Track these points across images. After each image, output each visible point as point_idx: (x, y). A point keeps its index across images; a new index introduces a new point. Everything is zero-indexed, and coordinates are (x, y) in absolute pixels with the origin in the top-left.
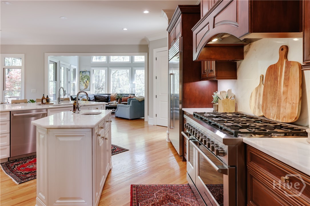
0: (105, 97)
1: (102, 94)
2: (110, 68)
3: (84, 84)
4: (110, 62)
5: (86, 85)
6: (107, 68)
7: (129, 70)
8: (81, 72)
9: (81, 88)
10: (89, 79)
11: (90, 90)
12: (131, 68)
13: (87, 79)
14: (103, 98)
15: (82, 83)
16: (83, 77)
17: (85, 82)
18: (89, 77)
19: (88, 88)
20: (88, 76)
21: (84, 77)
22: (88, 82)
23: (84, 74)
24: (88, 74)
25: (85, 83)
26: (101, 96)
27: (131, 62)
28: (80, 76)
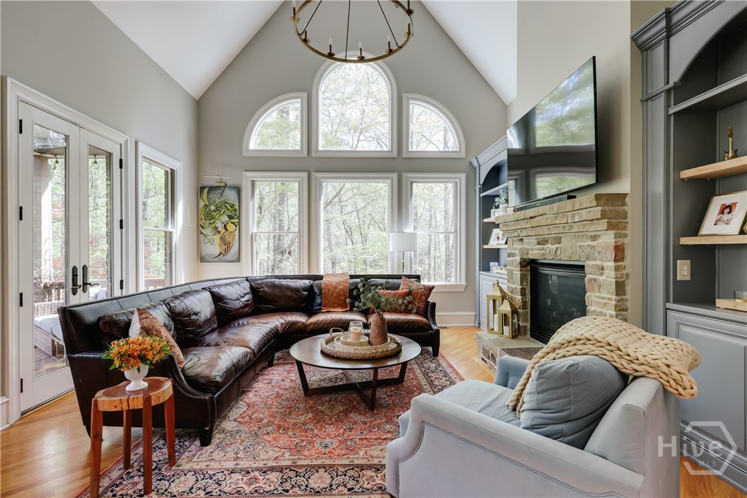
0: (296, 290)
1: (285, 277)
2: (318, 175)
3: (218, 237)
4: (317, 150)
5: (222, 239)
6: (305, 175)
7: (389, 181)
8: (206, 190)
9: (204, 253)
10: (235, 215)
11: (238, 260)
12: (395, 176)
13: (230, 217)
14: (289, 293)
15: (208, 231)
16: (213, 208)
17: (221, 229)
18: (235, 210)
19: (234, 249)
20: (232, 206)
21: (217, 209)
22: (231, 227)
23: (215, 196)
24: (231, 196)
25: (219, 232)
26: (280, 287)
27: (395, 154)
28: (202, 204)
